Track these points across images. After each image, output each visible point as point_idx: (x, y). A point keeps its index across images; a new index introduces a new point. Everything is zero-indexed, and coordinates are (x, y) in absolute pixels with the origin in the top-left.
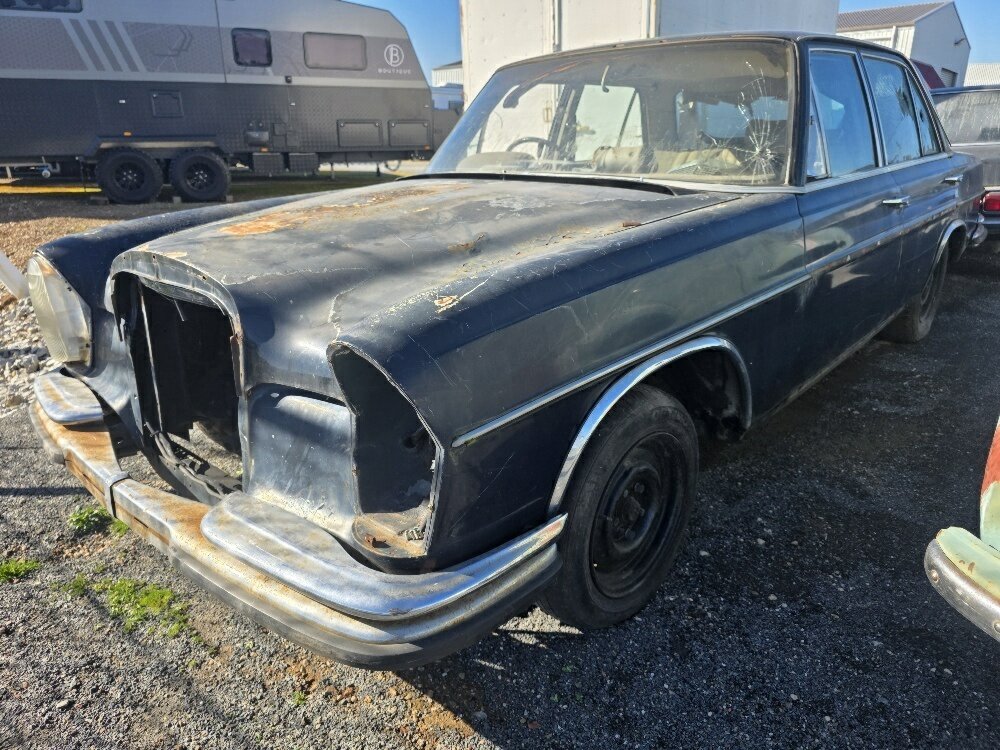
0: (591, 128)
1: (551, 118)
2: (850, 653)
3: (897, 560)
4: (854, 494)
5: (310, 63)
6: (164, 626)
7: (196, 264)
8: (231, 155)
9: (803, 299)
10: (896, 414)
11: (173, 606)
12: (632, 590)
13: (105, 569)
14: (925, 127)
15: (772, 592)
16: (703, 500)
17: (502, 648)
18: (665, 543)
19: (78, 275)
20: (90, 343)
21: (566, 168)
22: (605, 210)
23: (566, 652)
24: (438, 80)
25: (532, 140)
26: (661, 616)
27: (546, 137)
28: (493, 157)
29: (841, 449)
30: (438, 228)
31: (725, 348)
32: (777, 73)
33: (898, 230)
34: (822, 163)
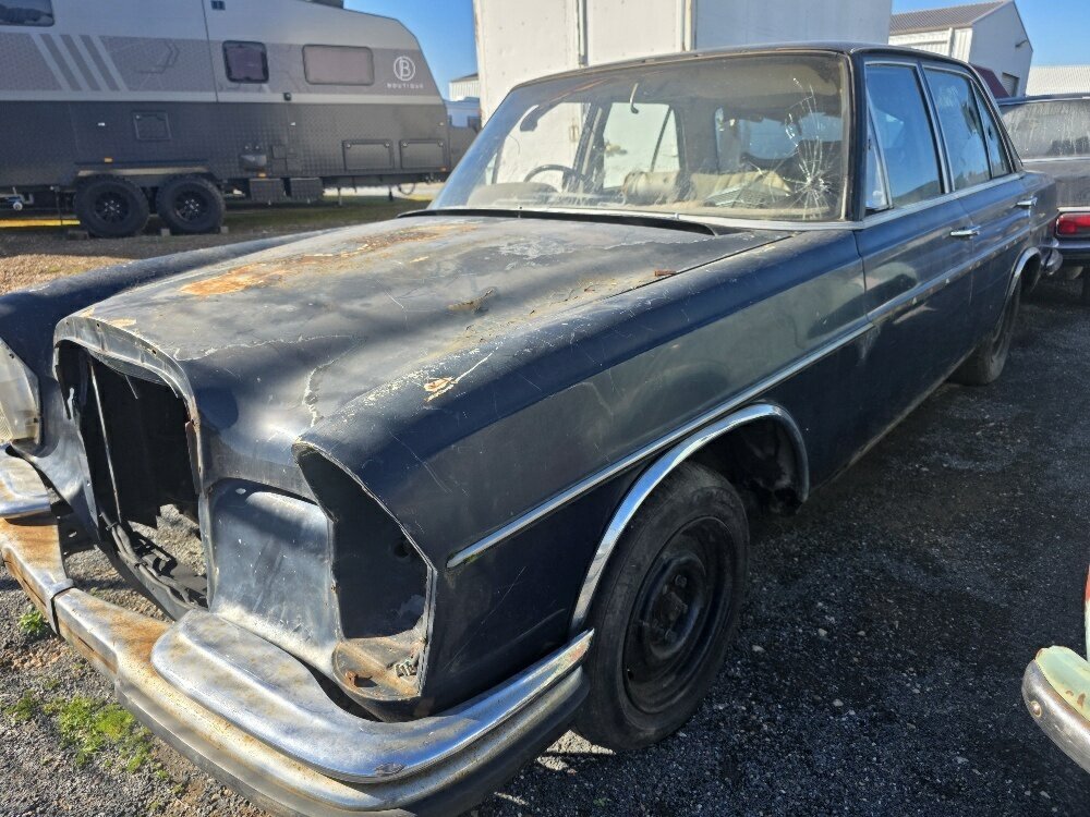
0: (622, 148)
1: (578, 137)
2: (930, 773)
3: (978, 652)
4: (926, 569)
5: (311, 78)
6: (124, 758)
7: (145, 334)
8: (226, 181)
9: (864, 352)
10: (970, 471)
11: (136, 730)
12: (674, 701)
13: (58, 685)
14: (993, 145)
15: (836, 696)
16: (755, 581)
17: (522, 777)
18: (711, 642)
19: (21, 340)
20: (38, 418)
21: (592, 202)
22: (634, 255)
23: (598, 779)
24: (456, 93)
25: (552, 167)
26: (709, 730)
27: (569, 164)
28: (510, 189)
29: (910, 514)
30: (439, 281)
31: (777, 416)
32: (829, 90)
33: (969, 264)
34: (882, 192)
